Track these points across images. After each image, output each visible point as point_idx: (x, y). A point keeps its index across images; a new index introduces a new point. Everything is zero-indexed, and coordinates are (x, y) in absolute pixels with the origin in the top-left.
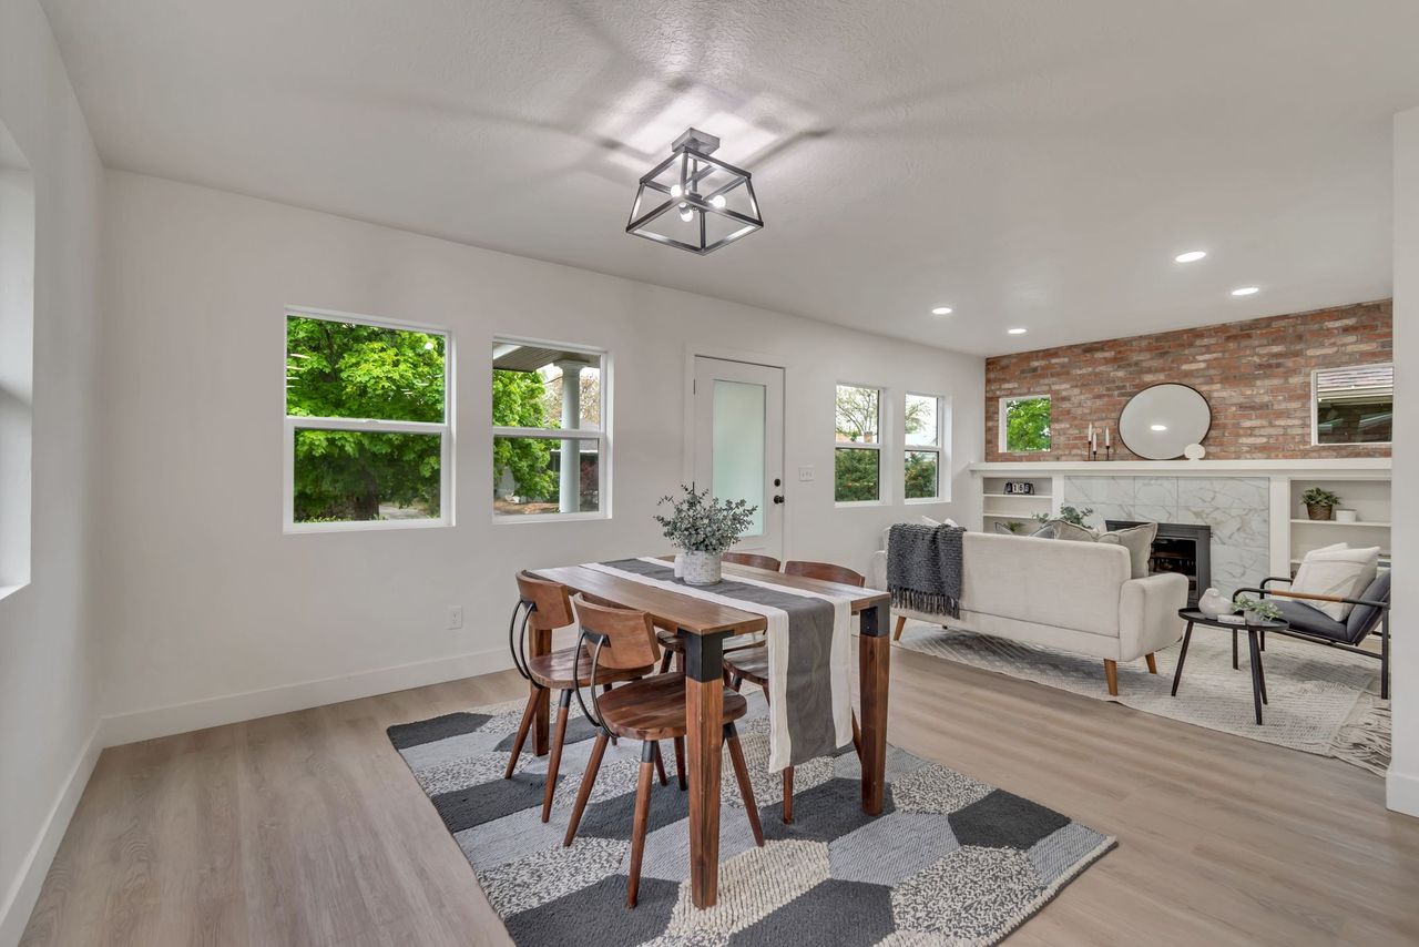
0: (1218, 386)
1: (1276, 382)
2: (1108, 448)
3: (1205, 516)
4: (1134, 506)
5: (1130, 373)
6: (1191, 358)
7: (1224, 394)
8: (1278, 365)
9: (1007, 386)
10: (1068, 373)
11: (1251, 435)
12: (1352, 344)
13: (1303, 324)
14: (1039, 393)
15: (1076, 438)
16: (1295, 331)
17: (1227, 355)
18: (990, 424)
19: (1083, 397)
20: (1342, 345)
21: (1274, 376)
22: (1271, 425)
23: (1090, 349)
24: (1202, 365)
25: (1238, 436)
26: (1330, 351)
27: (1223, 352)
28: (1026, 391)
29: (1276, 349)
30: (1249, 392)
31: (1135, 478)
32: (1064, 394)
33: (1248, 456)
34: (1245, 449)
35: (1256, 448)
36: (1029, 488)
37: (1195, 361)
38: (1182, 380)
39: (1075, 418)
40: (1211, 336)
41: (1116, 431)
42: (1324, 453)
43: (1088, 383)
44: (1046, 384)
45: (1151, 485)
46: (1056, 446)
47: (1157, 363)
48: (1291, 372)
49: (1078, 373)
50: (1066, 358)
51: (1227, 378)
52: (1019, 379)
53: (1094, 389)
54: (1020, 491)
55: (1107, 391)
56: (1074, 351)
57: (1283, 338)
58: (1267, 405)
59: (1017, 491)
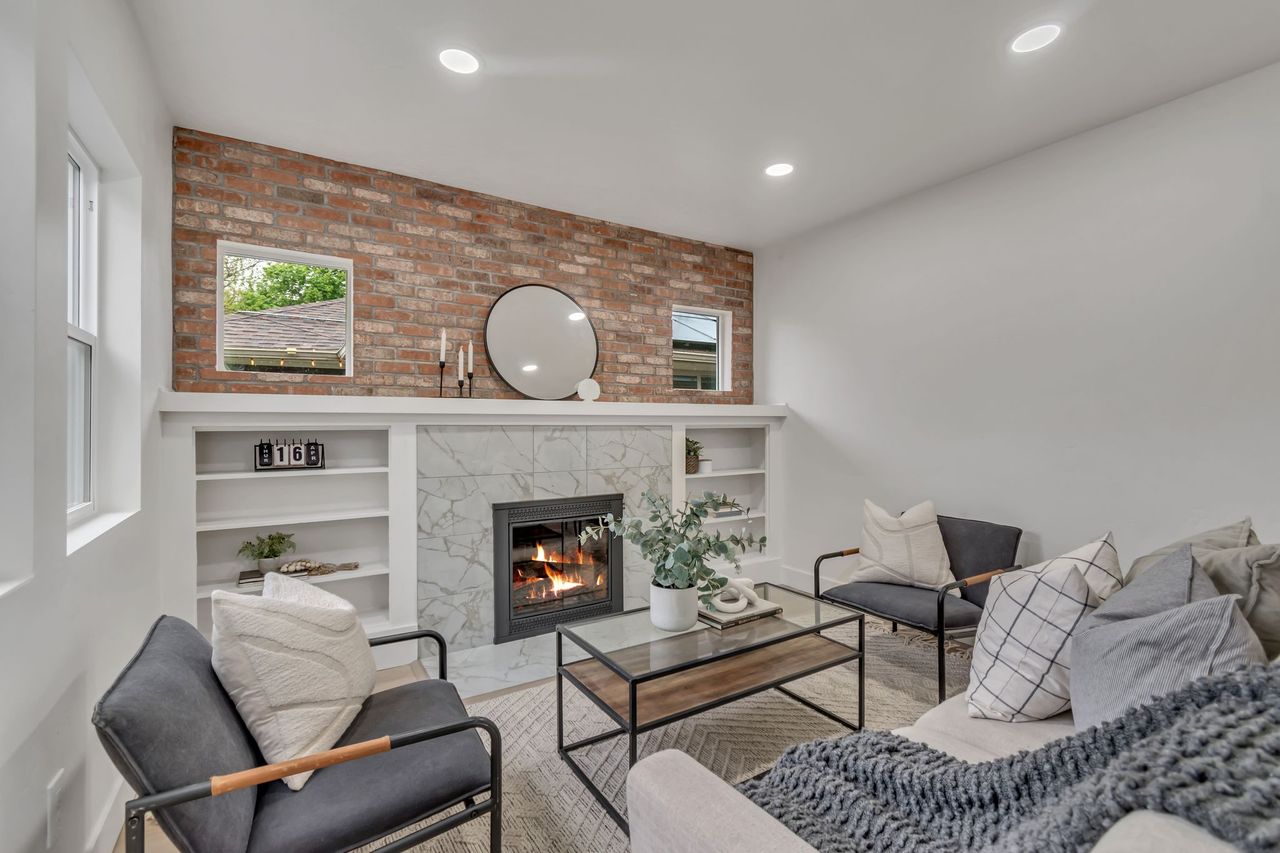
0: (598, 303)
1: (648, 310)
2: (470, 376)
3: (615, 480)
4: (532, 475)
5: (494, 256)
6: (570, 256)
7: (603, 315)
8: (650, 291)
9: (241, 213)
10: (389, 226)
11: (627, 373)
12: (699, 283)
13: (667, 248)
14: (326, 251)
15: (405, 355)
16: (661, 253)
17: (605, 264)
19: (418, 279)
20: (693, 283)
21: (644, 303)
22: (644, 363)
23: (431, 193)
24: (582, 270)
25: (616, 372)
26: (685, 286)
27: (602, 258)
28: (297, 239)
29: (648, 271)
30: (625, 318)
31: (534, 428)
32: (382, 265)
33: (624, 398)
34: (623, 389)
35: (631, 390)
36: (314, 453)
37: (573, 262)
38: (554, 282)
39: (404, 316)
40: (589, 233)
41: (484, 348)
42: (682, 399)
43: (428, 256)
44: (342, 237)
45: (555, 439)
46: (366, 366)
47: (530, 251)
48: (658, 303)
49: (409, 231)
50: (385, 196)
51: (606, 294)
52: (276, 207)
53: (438, 269)
54: (293, 462)
55: (459, 277)
56: (401, 188)
57: (653, 260)
58: (640, 337)
59: (285, 463)
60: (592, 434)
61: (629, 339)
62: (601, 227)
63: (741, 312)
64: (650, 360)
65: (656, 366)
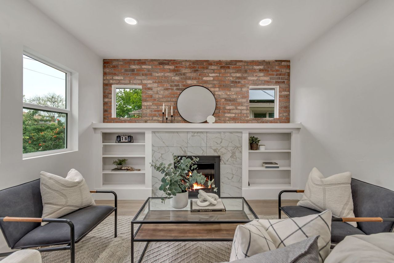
0: (217, 89)
1: (238, 89)
2: (172, 116)
3: (218, 151)
4: (187, 147)
5: (181, 78)
6: (207, 74)
7: (220, 93)
8: (239, 82)
9: (116, 78)
10: (151, 75)
11: (229, 113)
12: (262, 76)
13: (247, 65)
14: (135, 84)
15: (155, 111)
16: (244, 68)
17: (221, 75)
18: (106, 100)
19: (159, 89)
20: (259, 77)
21: (237, 87)
22: (237, 109)
23: (163, 63)
24: (212, 79)
25: (225, 113)
26: (255, 78)
27: (220, 73)
28: (128, 82)
29: (238, 75)
30: (229, 93)
31: (188, 132)
32: (149, 86)
33: (228, 122)
34: (227, 119)
35: (231, 119)
36: (130, 138)
37: (208, 76)
38: (203, 85)
39: (155, 100)
40: (215, 65)
41: (176, 108)
42: (253, 121)
43: (161, 81)
44: (139, 80)
45: (195, 136)
46: (145, 115)
47: (193, 75)
48: (243, 86)
49: (156, 75)
50: (150, 66)
51: (221, 86)
52: (124, 75)
53: (164, 85)
54: (125, 141)
55: (170, 86)
56: (154, 63)
57: (241, 71)
58: (235, 100)
59: (123, 141)
60: (208, 134)
61: (230, 100)
62: (219, 63)
63: (283, 86)
64: (239, 108)
65: (241, 110)
